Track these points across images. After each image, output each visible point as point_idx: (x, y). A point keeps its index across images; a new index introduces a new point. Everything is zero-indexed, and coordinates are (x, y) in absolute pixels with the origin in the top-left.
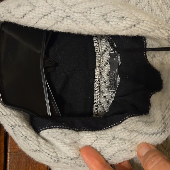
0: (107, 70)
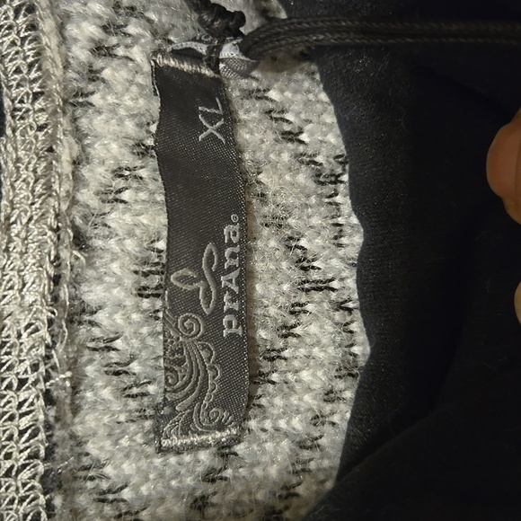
0: (130, 244)
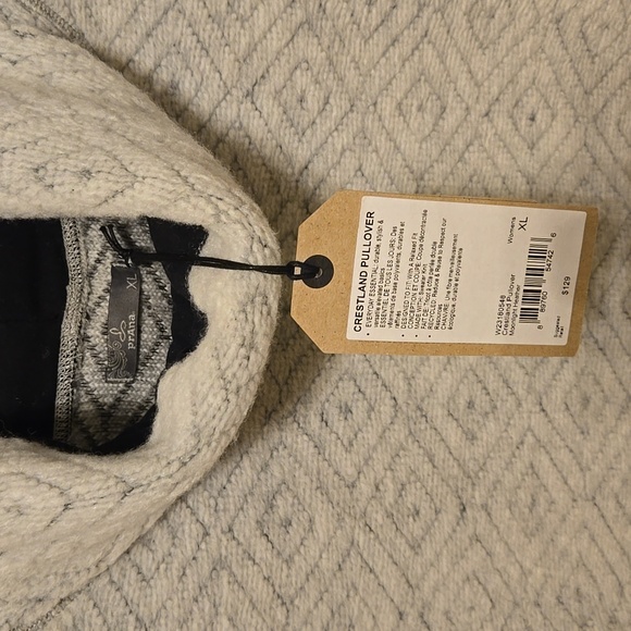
0: (102, 319)
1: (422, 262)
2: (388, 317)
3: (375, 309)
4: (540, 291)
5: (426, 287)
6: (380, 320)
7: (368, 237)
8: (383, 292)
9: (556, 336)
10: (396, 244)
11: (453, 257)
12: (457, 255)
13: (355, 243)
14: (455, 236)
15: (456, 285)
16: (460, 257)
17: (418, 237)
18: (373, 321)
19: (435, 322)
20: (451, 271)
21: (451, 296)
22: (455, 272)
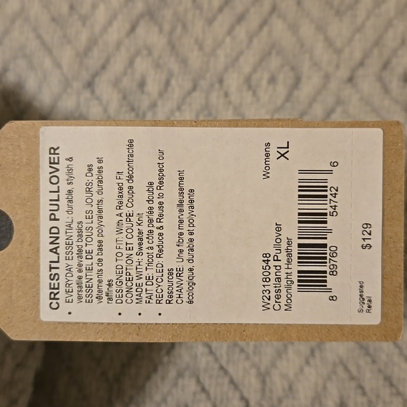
1: (136, 210)
2: (95, 289)
3: (75, 279)
4: (325, 246)
5: (145, 245)
6: (85, 293)
7: (54, 180)
8: (84, 255)
9: (361, 311)
10: (95, 188)
11: (181, 202)
12: (187, 200)
13: (37, 190)
14: (180, 172)
15: (191, 240)
16: (192, 201)
17: (124, 177)
18: (75, 294)
19: (165, 294)
20: (181, 222)
21: (185, 255)
22: (186, 223)
